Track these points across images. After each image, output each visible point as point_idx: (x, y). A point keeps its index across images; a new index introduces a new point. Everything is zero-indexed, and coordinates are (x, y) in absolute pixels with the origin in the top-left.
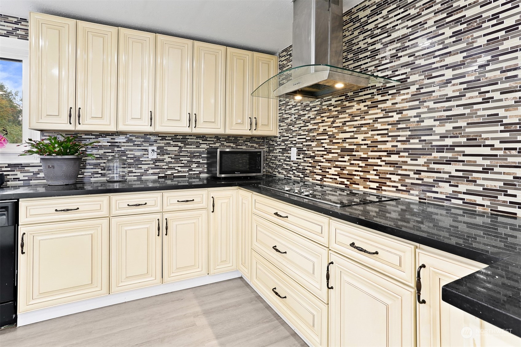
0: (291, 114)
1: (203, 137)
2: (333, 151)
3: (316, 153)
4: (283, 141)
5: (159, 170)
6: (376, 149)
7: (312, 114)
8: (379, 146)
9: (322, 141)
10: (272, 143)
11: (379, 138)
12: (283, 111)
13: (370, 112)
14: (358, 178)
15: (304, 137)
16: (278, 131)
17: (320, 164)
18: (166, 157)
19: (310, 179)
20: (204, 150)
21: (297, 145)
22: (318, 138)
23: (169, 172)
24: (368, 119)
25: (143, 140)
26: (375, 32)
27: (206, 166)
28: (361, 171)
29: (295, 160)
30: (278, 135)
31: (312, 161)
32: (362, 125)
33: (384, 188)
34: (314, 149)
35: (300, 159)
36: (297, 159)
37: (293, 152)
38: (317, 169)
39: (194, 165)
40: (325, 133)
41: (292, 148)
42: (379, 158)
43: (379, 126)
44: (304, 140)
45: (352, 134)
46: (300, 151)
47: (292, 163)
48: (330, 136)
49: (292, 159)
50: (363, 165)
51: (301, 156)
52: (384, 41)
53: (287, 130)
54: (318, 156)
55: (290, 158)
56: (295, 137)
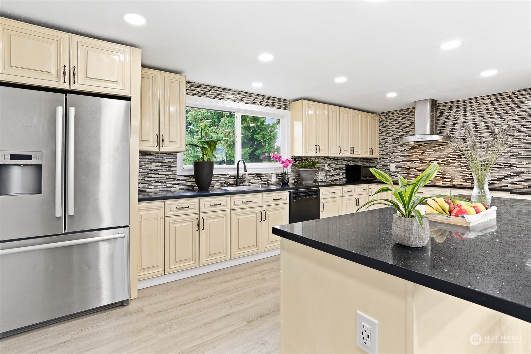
0: (390, 147)
1: (343, 158)
2: (422, 166)
3: (410, 167)
4: (383, 161)
5: (329, 176)
6: (449, 165)
7: (407, 148)
8: (451, 164)
9: (415, 161)
10: (372, 162)
11: (451, 161)
12: (383, 145)
13: (446, 150)
14: (439, 177)
15: (402, 159)
16: (378, 155)
18: (331, 169)
20: (344, 165)
21: (395, 163)
22: (411, 160)
23: (332, 178)
24: (445, 153)
26: (449, 117)
27: (345, 174)
28: (440, 175)
29: (394, 170)
30: (378, 158)
31: (408, 171)
32: (441, 155)
33: (453, 181)
34: (409, 165)
37: (392, 166)
38: (412, 175)
39: (341, 174)
40: (417, 157)
41: (391, 164)
42: (451, 169)
43: (451, 156)
44: (402, 161)
45: (435, 159)
46: (397, 166)
47: (391, 173)
48: (420, 159)
49: (391, 170)
50: (442, 172)
51: (399, 169)
52: (453, 122)
53: (386, 155)
54: (412, 168)
55: (389, 169)
56: (394, 159)
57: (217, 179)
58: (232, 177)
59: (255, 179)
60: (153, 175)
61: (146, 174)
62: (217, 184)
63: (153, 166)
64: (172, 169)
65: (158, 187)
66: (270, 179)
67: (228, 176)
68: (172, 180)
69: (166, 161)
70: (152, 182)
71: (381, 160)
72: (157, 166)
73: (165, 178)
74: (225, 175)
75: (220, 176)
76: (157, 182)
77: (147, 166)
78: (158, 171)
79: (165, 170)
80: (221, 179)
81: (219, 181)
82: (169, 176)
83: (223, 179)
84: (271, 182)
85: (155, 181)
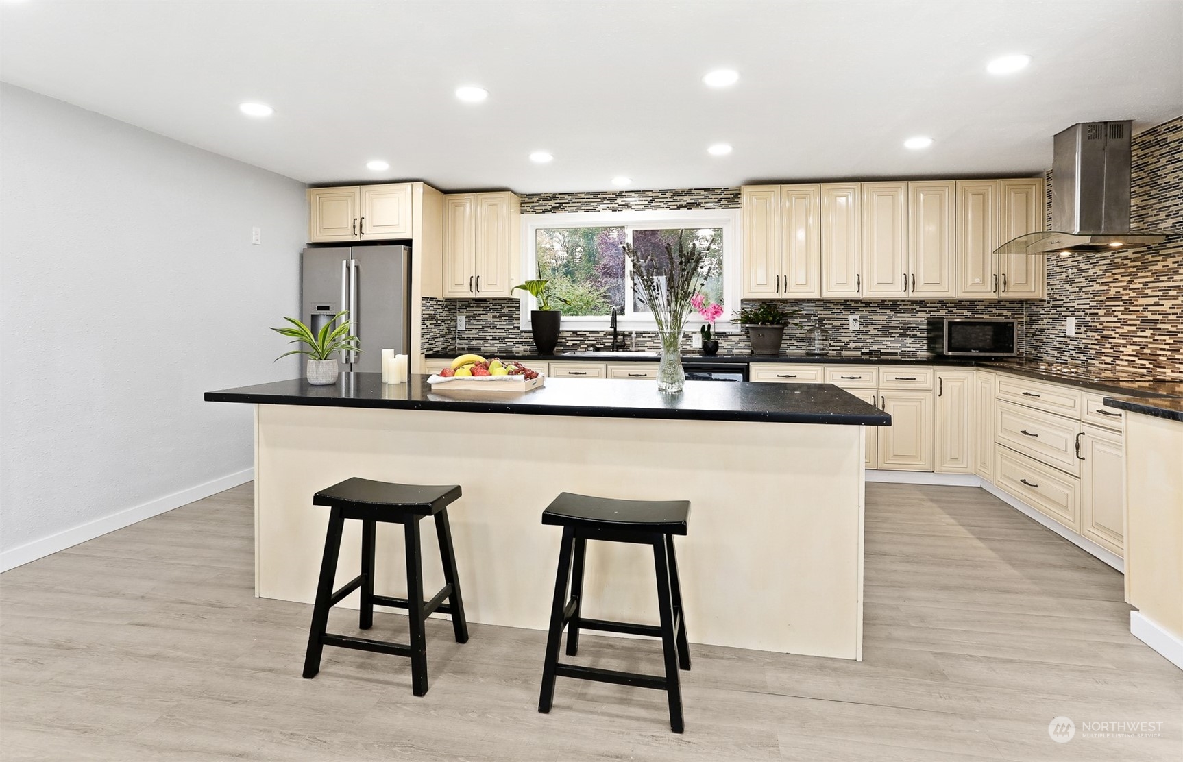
1: (922, 303)
2: (1129, 323)
3: (1105, 325)
4: (1054, 307)
5: (862, 344)
7: (1098, 270)
9: (1114, 309)
10: (1035, 310)
12: (1055, 262)
15: (1088, 301)
16: (1046, 291)
17: (1110, 340)
18: (871, 328)
19: (1096, 363)
20: (923, 319)
21: (1076, 314)
22: (1107, 303)
23: (875, 348)
25: (843, 307)
27: (925, 341)
29: (1074, 335)
30: (1046, 298)
31: (1099, 337)
34: (1102, 319)
35: (1081, 333)
36: (1076, 333)
37: (1071, 324)
38: (1107, 348)
39: (909, 340)
40: (1117, 297)
41: (1068, 318)
44: (1088, 306)
45: (1157, 299)
46: (1081, 322)
47: (1067, 340)
48: (1125, 302)
49: (1068, 334)
51: (1083, 329)
53: (1061, 291)
54: (1108, 329)
55: (1064, 332)
56: (1073, 300)
57: (582, 339)
58: (609, 337)
59: (655, 341)
60: (489, 330)
61: (481, 327)
62: (582, 346)
63: (489, 317)
64: (513, 322)
65: (496, 345)
66: (688, 343)
67: (601, 334)
68: (514, 336)
69: (505, 310)
70: (487, 338)
71: (1052, 303)
72: (494, 317)
73: (505, 334)
74: (598, 332)
75: (588, 334)
76: (494, 338)
77: (483, 317)
78: (496, 323)
79: (505, 323)
80: (590, 339)
81: (586, 342)
82: (510, 331)
83: (593, 339)
84: (691, 349)
85: (491, 338)
